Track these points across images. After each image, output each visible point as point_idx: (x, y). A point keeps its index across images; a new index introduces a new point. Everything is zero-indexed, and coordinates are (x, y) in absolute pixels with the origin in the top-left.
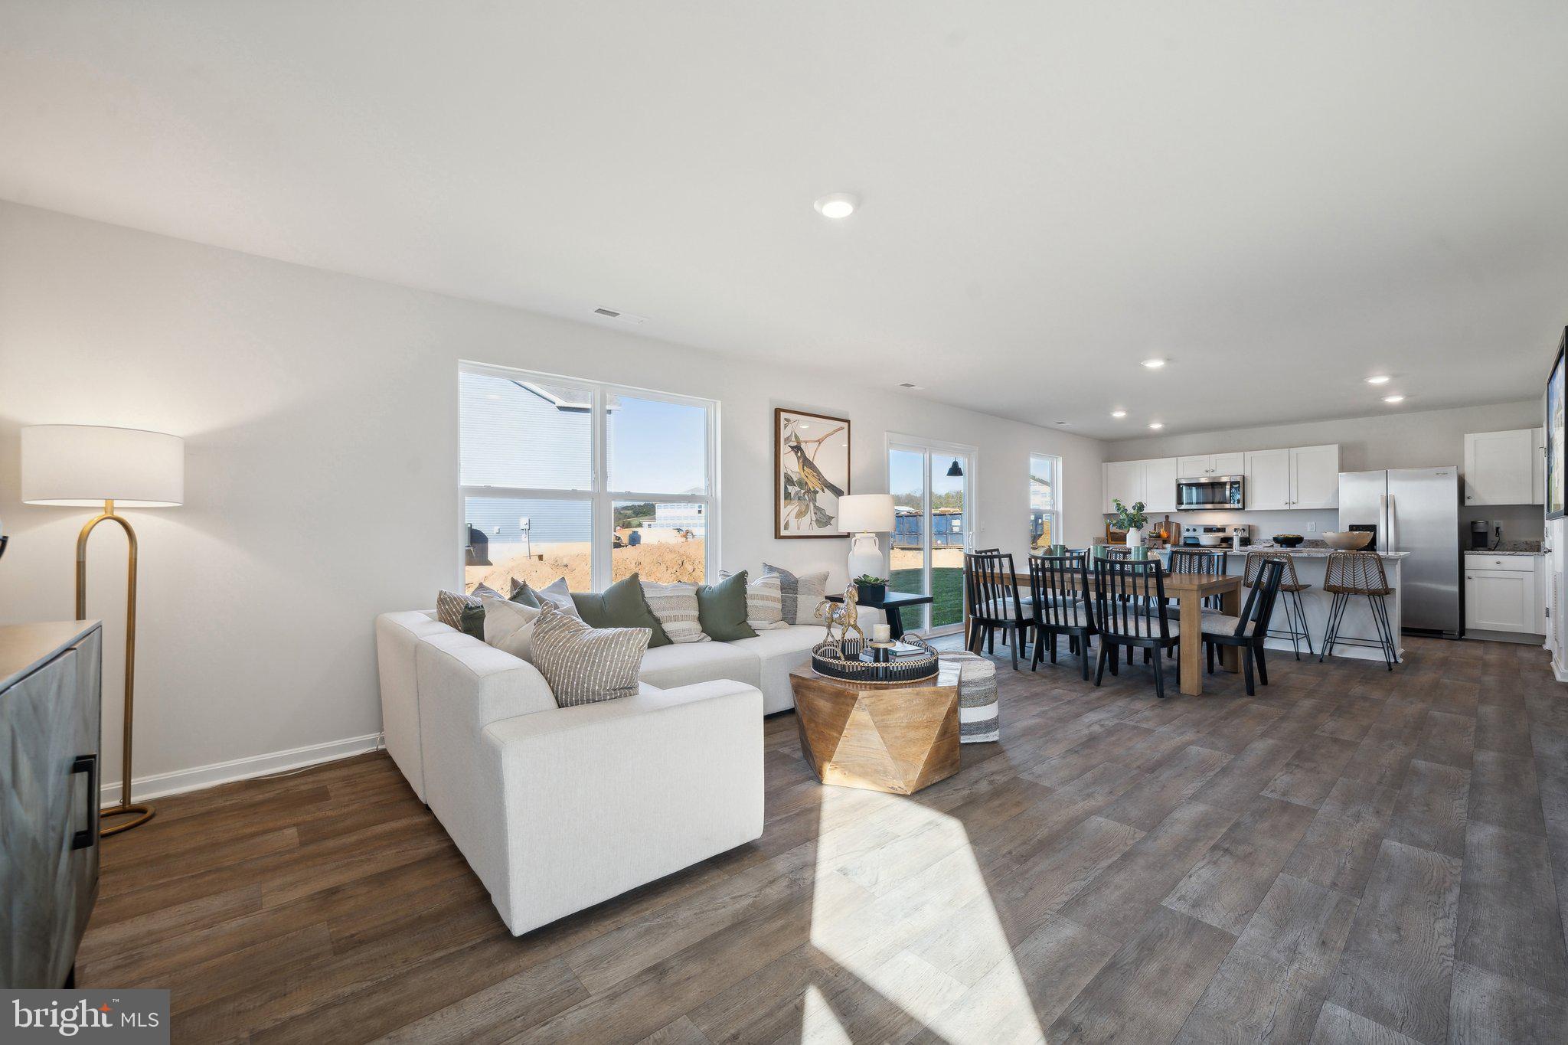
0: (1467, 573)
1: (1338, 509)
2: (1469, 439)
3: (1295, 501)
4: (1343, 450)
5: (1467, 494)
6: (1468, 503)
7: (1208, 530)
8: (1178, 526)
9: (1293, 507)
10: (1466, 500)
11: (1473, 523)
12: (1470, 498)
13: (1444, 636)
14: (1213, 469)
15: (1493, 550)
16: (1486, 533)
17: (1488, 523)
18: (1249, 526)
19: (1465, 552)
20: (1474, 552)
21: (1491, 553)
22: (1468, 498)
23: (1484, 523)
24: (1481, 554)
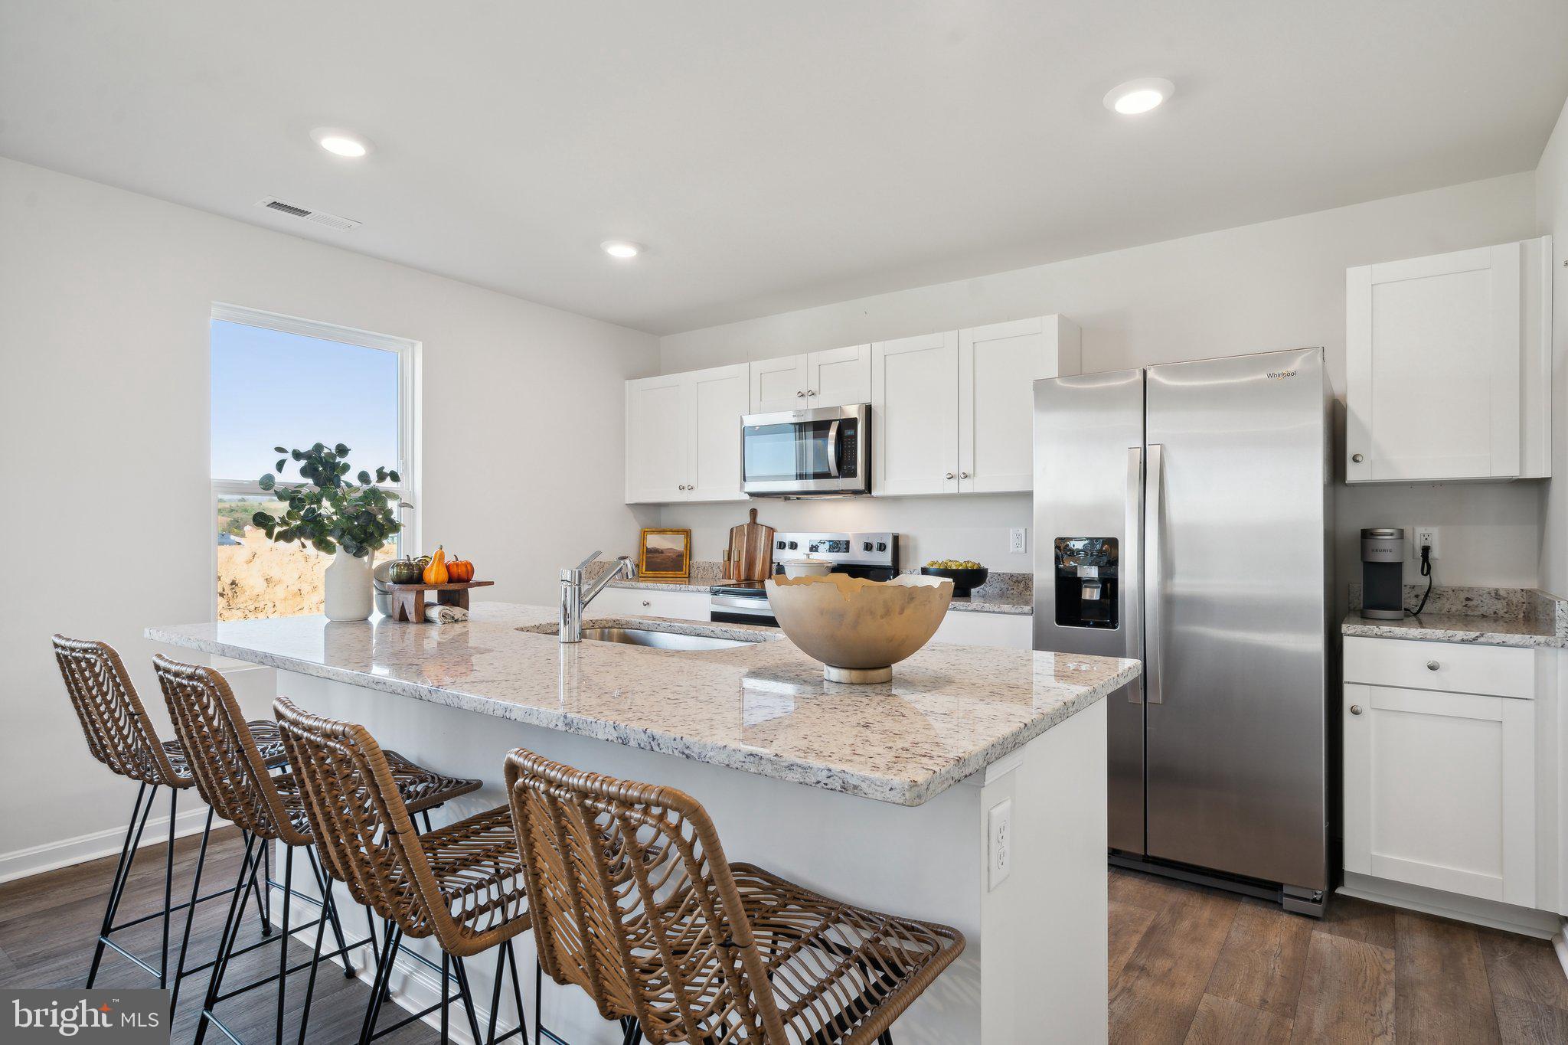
0: (1351, 696)
1: (1028, 495)
2: (1358, 277)
3: (969, 470)
4: (1079, 337)
5: (1352, 447)
6: (1354, 474)
8: (771, 531)
9: (966, 487)
10: (1350, 465)
11: (1367, 535)
12: (1358, 458)
13: (1287, 903)
14: (814, 388)
15: (1415, 614)
16: (1396, 568)
17: (1401, 534)
18: (896, 539)
19: (1345, 628)
20: (1366, 628)
21: (1416, 632)
22: (1355, 459)
23: (1392, 534)
24: (1381, 637)
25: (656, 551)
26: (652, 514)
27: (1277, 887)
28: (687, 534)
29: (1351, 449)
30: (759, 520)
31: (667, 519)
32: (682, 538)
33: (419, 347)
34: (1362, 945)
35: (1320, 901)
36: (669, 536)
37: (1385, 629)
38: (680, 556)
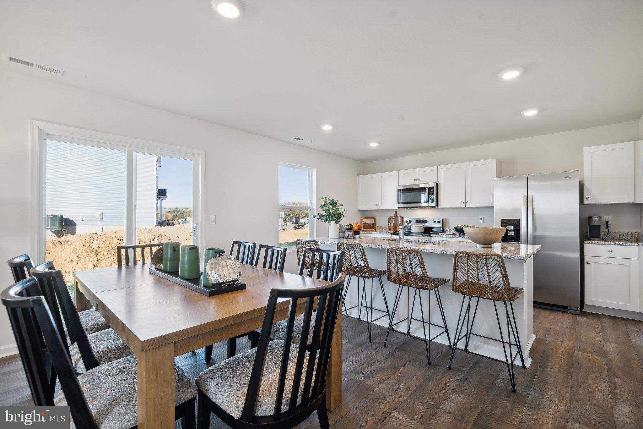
0: (586, 259)
1: (493, 207)
2: (587, 150)
3: (469, 201)
4: (500, 164)
6: (586, 202)
7: (418, 222)
8: (402, 218)
9: (468, 205)
10: (585, 200)
11: (590, 218)
12: (588, 198)
13: (569, 311)
14: (419, 178)
15: (604, 239)
16: (599, 227)
17: (600, 218)
18: (443, 219)
19: (585, 242)
20: (591, 242)
21: (604, 243)
22: (586, 198)
23: (598, 218)
24: (595, 244)
25: (366, 223)
26: (364, 213)
27: (566, 307)
28: (374, 218)
29: (585, 195)
30: (398, 214)
31: (367, 215)
32: (373, 219)
33: (315, 170)
34: (591, 320)
35: (579, 311)
36: (369, 219)
37: (596, 242)
38: (373, 225)
